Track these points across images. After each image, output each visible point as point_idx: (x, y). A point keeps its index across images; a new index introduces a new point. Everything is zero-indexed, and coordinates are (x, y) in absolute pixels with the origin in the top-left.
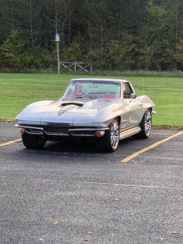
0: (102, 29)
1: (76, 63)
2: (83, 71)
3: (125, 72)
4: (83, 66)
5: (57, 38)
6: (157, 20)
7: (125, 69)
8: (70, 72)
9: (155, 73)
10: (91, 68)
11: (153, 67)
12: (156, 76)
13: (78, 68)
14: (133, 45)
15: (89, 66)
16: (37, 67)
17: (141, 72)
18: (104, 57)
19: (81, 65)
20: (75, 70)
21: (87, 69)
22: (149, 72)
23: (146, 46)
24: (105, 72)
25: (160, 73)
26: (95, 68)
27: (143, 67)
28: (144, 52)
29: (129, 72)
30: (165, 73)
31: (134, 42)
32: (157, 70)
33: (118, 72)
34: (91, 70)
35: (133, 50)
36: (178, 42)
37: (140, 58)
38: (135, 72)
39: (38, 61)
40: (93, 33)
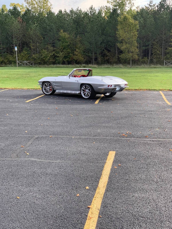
0: (38, 44)
1: (25, 62)
2: (29, 65)
3: (50, 66)
4: (29, 63)
5: (16, 49)
6: (65, 40)
7: (50, 64)
8: (23, 66)
9: (65, 66)
10: (33, 64)
11: (63, 63)
12: (66, 67)
13: (26, 64)
14: (54, 52)
15: (32, 63)
16: (6, 64)
17: (58, 65)
18: (39, 58)
19: (28, 62)
20: (25, 65)
21: (31, 64)
22: (62, 66)
23: (60, 52)
24: (40, 66)
25: (67, 66)
26: (35, 64)
27: (59, 63)
28: (59, 56)
29: (52, 66)
30: (70, 65)
31: (54, 51)
32: (66, 65)
33: (47, 66)
34: (33, 65)
35: (54, 54)
36: (75, 50)
37: (57, 58)
38: (55, 66)
39: (6, 61)
40: (33, 46)
